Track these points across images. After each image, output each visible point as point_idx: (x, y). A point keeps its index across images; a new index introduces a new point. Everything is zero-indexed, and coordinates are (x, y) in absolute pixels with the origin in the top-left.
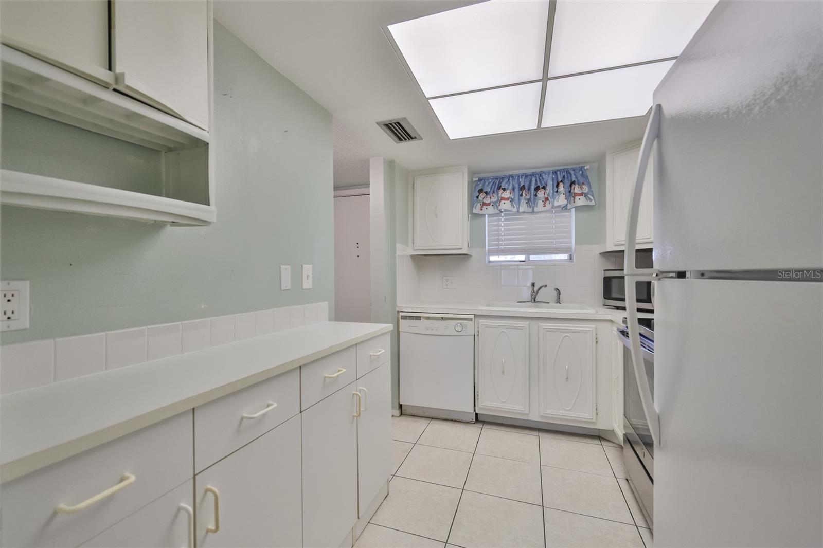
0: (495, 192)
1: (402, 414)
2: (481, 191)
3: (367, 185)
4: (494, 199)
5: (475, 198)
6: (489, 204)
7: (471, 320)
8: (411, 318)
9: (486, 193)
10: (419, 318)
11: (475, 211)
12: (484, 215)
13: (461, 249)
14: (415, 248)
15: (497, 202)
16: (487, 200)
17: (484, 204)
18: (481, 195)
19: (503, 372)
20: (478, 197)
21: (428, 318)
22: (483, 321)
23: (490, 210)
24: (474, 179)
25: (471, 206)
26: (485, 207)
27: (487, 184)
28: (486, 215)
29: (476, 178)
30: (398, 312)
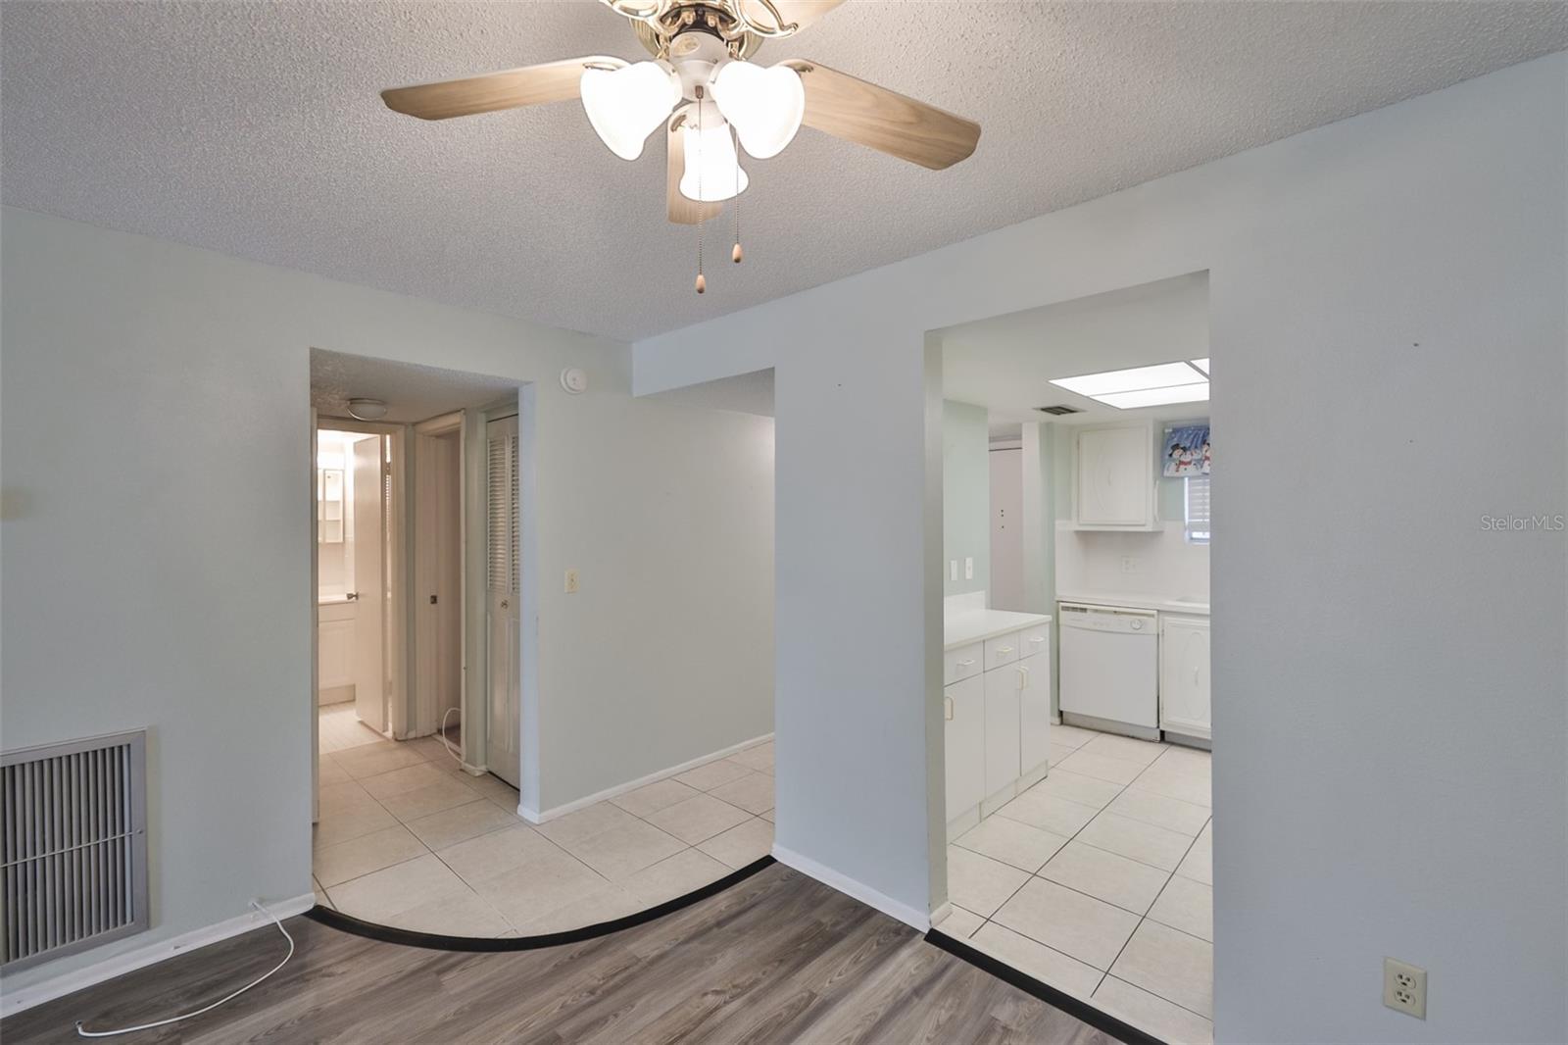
0: (1198, 446)
1: (1062, 723)
2: (1176, 447)
3: (1019, 437)
4: (1196, 456)
5: (1167, 457)
6: (1189, 463)
7: (1153, 616)
8: (1075, 609)
9: (1185, 449)
10: (1084, 610)
11: (1166, 474)
12: (1183, 478)
13: (1143, 525)
14: (1081, 522)
15: (1201, 459)
16: (1187, 458)
17: (1182, 463)
18: (1176, 452)
19: (1196, 682)
20: (1171, 455)
21: (1096, 611)
22: (1169, 619)
23: (1191, 470)
24: (1167, 431)
25: (1162, 466)
26: (1182, 467)
27: (1185, 436)
28: (1186, 479)
29: (1169, 428)
30: (1058, 602)
